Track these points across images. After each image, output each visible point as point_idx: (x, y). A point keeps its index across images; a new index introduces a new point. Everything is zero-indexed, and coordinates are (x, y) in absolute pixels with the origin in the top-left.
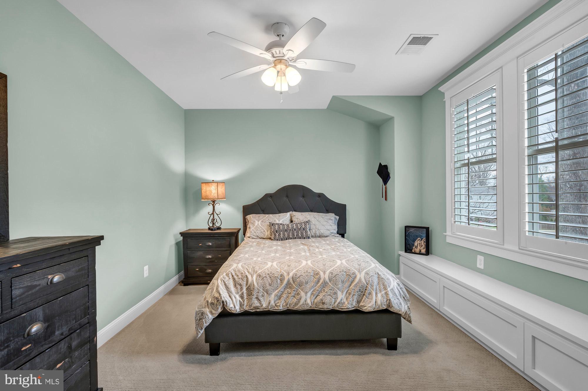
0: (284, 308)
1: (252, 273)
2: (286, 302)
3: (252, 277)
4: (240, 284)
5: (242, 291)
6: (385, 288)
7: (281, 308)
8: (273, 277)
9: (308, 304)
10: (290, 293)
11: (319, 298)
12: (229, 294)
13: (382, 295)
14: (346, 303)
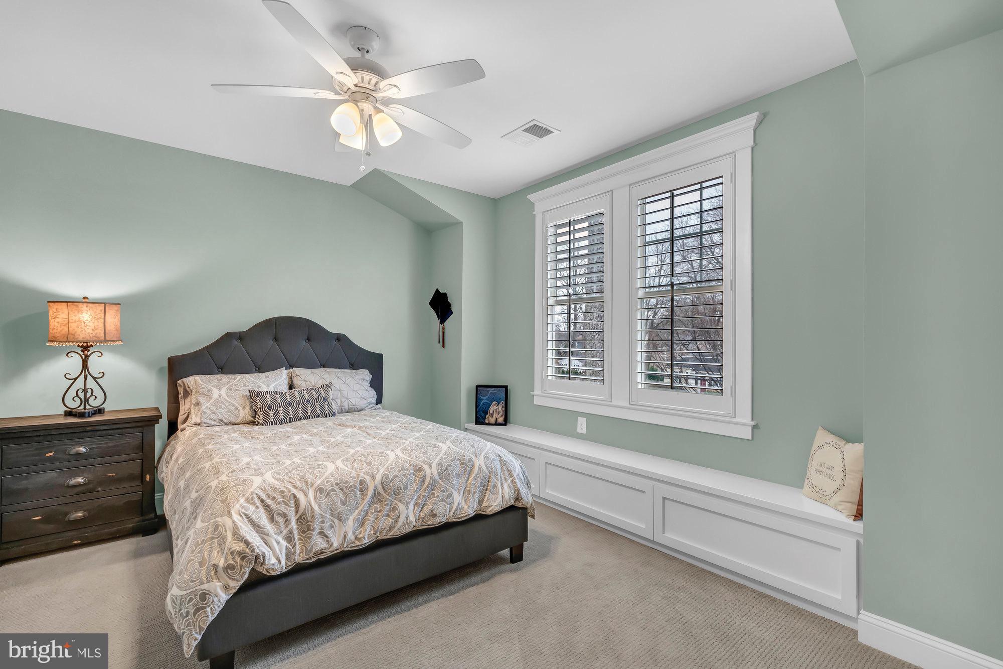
0: (371, 540)
1: (304, 487)
2: (374, 528)
3: (306, 495)
4: (284, 513)
5: (290, 527)
6: (511, 475)
7: (366, 541)
8: (346, 487)
9: (411, 523)
10: (380, 511)
11: (427, 509)
12: (263, 539)
13: (509, 485)
14: (466, 507)
